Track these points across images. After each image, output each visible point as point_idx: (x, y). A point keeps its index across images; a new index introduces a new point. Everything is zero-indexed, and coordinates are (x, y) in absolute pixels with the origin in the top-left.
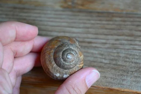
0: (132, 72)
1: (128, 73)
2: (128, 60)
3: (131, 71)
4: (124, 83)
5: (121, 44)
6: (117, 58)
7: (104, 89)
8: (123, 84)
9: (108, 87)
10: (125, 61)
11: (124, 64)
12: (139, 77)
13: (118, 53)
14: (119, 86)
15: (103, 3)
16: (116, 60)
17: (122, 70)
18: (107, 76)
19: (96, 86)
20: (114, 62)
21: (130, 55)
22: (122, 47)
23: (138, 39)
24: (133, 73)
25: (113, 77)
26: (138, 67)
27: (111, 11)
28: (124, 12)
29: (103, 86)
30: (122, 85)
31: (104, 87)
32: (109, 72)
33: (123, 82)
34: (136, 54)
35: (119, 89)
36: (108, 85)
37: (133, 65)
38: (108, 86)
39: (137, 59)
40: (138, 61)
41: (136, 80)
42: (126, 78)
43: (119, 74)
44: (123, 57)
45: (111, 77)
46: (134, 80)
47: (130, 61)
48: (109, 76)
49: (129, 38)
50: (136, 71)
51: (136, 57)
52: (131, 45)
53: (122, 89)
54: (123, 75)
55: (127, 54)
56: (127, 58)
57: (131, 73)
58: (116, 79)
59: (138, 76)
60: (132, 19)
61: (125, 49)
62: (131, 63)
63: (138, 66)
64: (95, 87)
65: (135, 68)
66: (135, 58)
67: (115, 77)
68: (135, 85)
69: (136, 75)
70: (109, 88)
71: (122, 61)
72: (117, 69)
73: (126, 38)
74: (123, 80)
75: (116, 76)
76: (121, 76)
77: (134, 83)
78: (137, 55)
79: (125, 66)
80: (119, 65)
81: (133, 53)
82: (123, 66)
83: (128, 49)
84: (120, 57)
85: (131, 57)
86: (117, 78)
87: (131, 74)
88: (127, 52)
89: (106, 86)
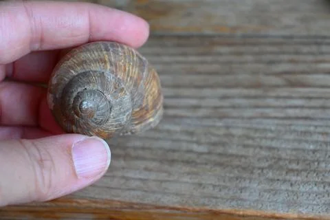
0: (262, 169)
1: (252, 173)
2: (250, 142)
3: (259, 168)
4: (245, 195)
5: (234, 107)
6: (225, 140)
7: (198, 212)
8: (242, 200)
9: (208, 208)
10: (245, 146)
11: (243, 152)
12: (278, 180)
13: (227, 127)
14: (234, 203)
15: (189, 15)
16: (224, 144)
17: (238, 167)
18: (204, 182)
19: (179, 207)
20: (220, 150)
21: (256, 130)
22: (235, 113)
23: (273, 94)
24: (265, 171)
25: (217, 184)
26: (275, 158)
27: (208, 32)
28: (239, 33)
29: (196, 205)
30: (239, 202)
31: (197, 208)
32: (210, 173)
33: (243, 194)
34: (268, 127)
35: (233, 212)
36: (206, 202)
37: (264, 153)
38: (208, 205)
39: (272, 139)
40: (274, 144)
41: (272, 188)
42: (247, 185)
43: (232, 175)
44: (240, 137)
45: (213, 183)
46: (267, 187)
47: (255, 144)
48: (209, 182)
49: (253, 92)
50: (270, 167)
51: (270, 135)
52: (257, 107)
53: (240, 211)
54: (241, 178)
55: (249, 129)
56: (248, 138)
57: (260, 171)
58: (225, 187)
59: (276, 178)
60: (256, 49)
61: (243, 118)
62: (257, 150)
63: (275, 156)
64: (178, 209)
65: (267, 161)
66: (266, 138)
67: (222, 183)
68: (270, 200)
69: (270, 175)
70: (210, 211)
71: (238, 145)
72: (228, 166)
73: (246, 92)
74: (242, 190)
75: (224, 181)
76: (237, 179)
77: (267, 195)
78: (271, 131)
79: (246, 157)
80: (232, 155)
81: (261, 127)
82: (242, 156)
83: (251, 118)
84: (233, 136)
85: (257, 135)
86: (228, 184)
87: (259, 174)
88: (248, 125)
89: (204, 205)
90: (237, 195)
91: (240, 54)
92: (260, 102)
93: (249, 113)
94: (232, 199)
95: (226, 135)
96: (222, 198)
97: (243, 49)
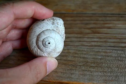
90: (70, 76)
91: (75, 20)
92: (81, 40)
93: (77, 44)
94: (68, 78)
95: (67, 53)
96: (64, 77)
97: (76, 19)
